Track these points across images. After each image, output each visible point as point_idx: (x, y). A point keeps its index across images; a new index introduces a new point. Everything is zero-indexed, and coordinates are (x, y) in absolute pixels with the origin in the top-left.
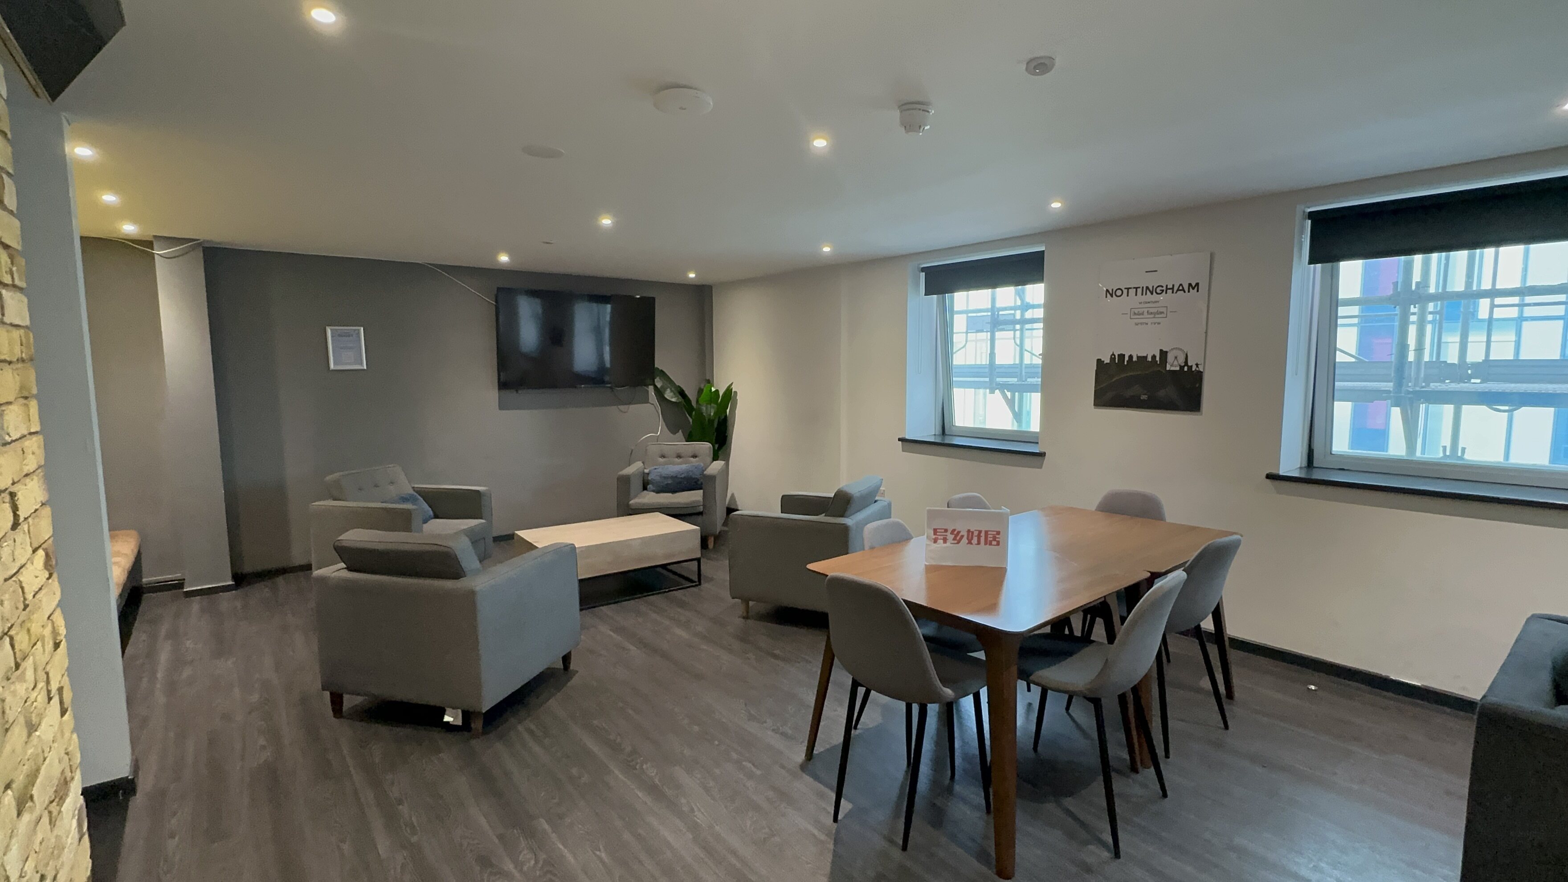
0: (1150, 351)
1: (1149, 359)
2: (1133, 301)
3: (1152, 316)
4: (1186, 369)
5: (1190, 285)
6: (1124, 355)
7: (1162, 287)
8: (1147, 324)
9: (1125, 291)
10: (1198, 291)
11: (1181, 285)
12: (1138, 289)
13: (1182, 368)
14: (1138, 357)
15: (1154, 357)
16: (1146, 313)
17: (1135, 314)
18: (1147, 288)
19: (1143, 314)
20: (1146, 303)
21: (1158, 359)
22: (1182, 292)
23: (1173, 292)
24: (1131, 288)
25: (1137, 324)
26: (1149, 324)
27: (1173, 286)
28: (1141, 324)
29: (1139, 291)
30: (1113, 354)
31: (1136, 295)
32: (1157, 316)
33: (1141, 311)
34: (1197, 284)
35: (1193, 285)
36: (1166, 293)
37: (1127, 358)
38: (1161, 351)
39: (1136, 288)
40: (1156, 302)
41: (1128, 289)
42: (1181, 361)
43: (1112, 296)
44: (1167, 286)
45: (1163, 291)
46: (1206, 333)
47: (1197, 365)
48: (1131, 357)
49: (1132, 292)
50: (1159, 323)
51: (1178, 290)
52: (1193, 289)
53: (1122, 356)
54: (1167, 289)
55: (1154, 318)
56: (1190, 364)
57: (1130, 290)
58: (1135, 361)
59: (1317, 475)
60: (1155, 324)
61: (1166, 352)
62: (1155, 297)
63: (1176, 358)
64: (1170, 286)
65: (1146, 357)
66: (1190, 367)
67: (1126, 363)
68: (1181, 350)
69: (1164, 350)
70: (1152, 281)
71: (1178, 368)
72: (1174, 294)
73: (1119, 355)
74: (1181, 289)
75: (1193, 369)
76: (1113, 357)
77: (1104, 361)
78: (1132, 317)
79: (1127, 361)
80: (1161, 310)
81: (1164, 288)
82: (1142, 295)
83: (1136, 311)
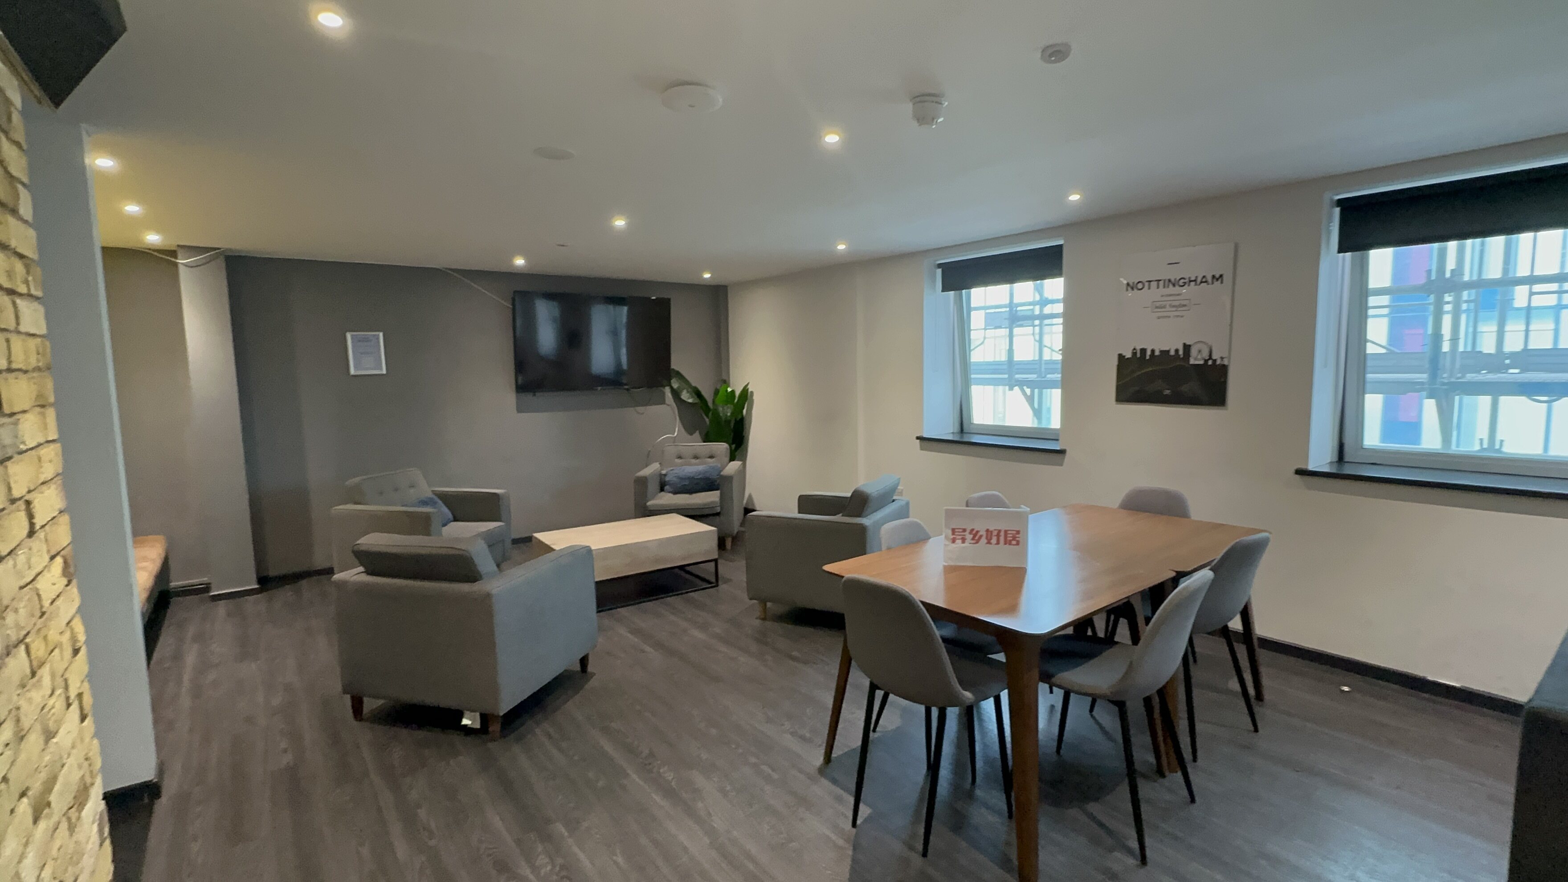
0: (1173, 345)
1: (1172, 353)
2: (1154, 294)
3: (1174, 309)
4: (1210, 363)
5: (1214, 277)
6: (1146, 349)
7: (1185, 279)
8: (1169, 317)
9: (1147, 284)
10: (1222, 282)
13: (1206, 361)
14: (1161, 352)
15: (1177, 351)
16: (1169, 306)
17: (1157, 307)
18: (1170, 281)
19: (1164, 307)
20: (1168, 295)
21: (1181, 353)
22: (1206, 284)
23: (1196, 285)
24: (1152, 281)
25: (1159, 318)
26: (1172, 317)
27: (1196, 278)
28: (1163, 317)
29: (1161, 283)
31: (1158, 288)
32: (1180, 309)
33: (1164, 303)
34: (1221, 276)
35: (1217, 276)
36: (1189, 285)
37: (1149, 353)
38: (1185, 345)
39: (1158, 281)
40: (1178, 295)
41: (1149, 282)
42: (1206, 355)
43: (1132, 289)
44: (1190, 278)
45: (1185, 283)
46: (1231, 325)
47: (1222, 358)
48: (1153, 351)
49: (1154, 284)
50: (1182, 316)
51: (1202, 282)
52: (1217, 280)
53: (1143, 351)
54: (1190, 281)
55: (1176, 311)
56: (1214, 357)
57: (1152, 283)
58: (1158, 356)
59: (1348, 470)
60: (1178, 317)
61: (1190, 346)
62: (1177, 289)
63: (1200, 351)
64: (1193, 278)
65: (1168, 351)
66: (1215, 361)
67: (1148, 357)
68: (1205, 343)
69: (1188, 343)
70: (1174, 274)
71: (1202, 362)
72: (1197, 287)
73: (1140, 350)
74: (1204, 281)
75: (1218, 362)
76: (1134, 354)
77: (1124, 356)
78: (1154, 310)
79: (1150, 356)
80: (1184, 302)
81: (1187, 281)
82: (1164, 287)
83: (1158, 304)
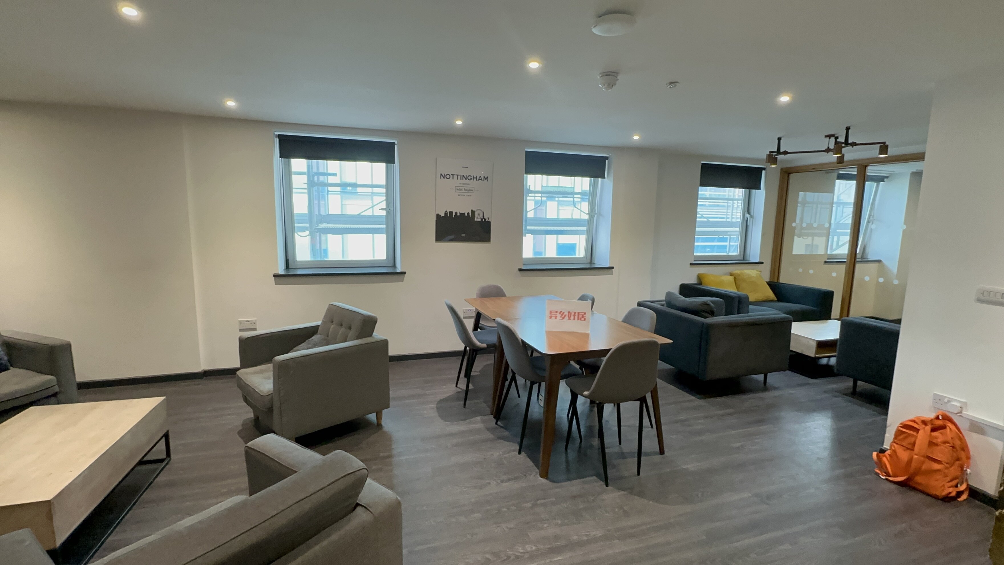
0: (466, 210)
1: (466, 215)
2: (456, 182)
3: (467, 191)
4: (483, 220)
5: (484, 177)
6: (452, 212)
7: (471, 176)
8: (464, 195)
9: (451, 176)
10: (488, 181)
11: (480, 177)
12: (459, 176)
13: (482, 219)
14: (460, 214)
15: (468, 214)
16: (463, 190)
17: (458, 190)
18: (463, 176)
19: (462, 190)
20: (463, 184)
21: (470, 215)
22: (481, 180)
23: (477, 180)
24: (454, 175)
26: (466, 196)
27: (477, 176)
28: (461, 195)
29: (459, 177)
30: (446, 211)
31: (458, 179)
33: (461, 188)
34: (487, 177)
35: (486, 177)
36: (473, 180)
37: (454, 214)
38: (472, 211)
39: (458, 175)
40: (468, 184)
41: (453, 175)
42: (481, 216)
43: (444, 178)
44: (473, 176)
45: (471, 179)
47: (488, 218)
48: (456, 213)
49: (455, 177)
50: (470, 196)
51: (479, 179)
52: (486, 179)
53: (451, 213)
54: (474, 178)
55: (468, 193)
57: (454, 176)
58: (459, 216)
60: (468, 195)
61: (475, 211)
62: (467, 181)
63: (479, 214)
64: (475, 177)
65: (464, 214)
66: (485, 219)
68: (481, 210)
69: (474, 210)
70: (466, 173)
71: (480, 220)
72: (477, 181)
73: (449, 212)
75: (487, 220)
76: (446, 214)
77: (440, 215)
78: (456, 191)
79: (454, 216)
80: (471, 189)
81: (472, 177)
82: (461, 179)
83: (458, 188)
